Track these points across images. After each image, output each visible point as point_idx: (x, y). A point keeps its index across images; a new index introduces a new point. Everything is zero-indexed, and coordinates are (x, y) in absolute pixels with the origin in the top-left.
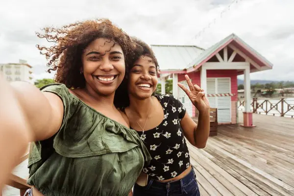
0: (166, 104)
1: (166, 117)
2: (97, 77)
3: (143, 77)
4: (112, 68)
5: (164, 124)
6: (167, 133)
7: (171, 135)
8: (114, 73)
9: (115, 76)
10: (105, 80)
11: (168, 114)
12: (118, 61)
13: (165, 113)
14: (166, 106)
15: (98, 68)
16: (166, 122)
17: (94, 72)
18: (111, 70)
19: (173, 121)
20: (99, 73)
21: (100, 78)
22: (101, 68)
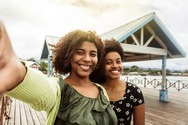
0: (129, 91)
1: (123, 98)
2: (80, 65)
3: (113, 67)
4: (91, 61)
5: (119, 103)
6: (119, 109)
7: (121, 111)
8: (91, 64)
9: (91, 66)
10: (85, 67)
11: (125, 98)
12: (94, 57)
13: (124, 96)
14: (128, 92)
15: (82, 59)
16: (121, 102)
17: (78, 61)
18: (90, 62)
19: (127, 104)
20: (81, 62)
21: (82, 66)
22: (84, 60)
